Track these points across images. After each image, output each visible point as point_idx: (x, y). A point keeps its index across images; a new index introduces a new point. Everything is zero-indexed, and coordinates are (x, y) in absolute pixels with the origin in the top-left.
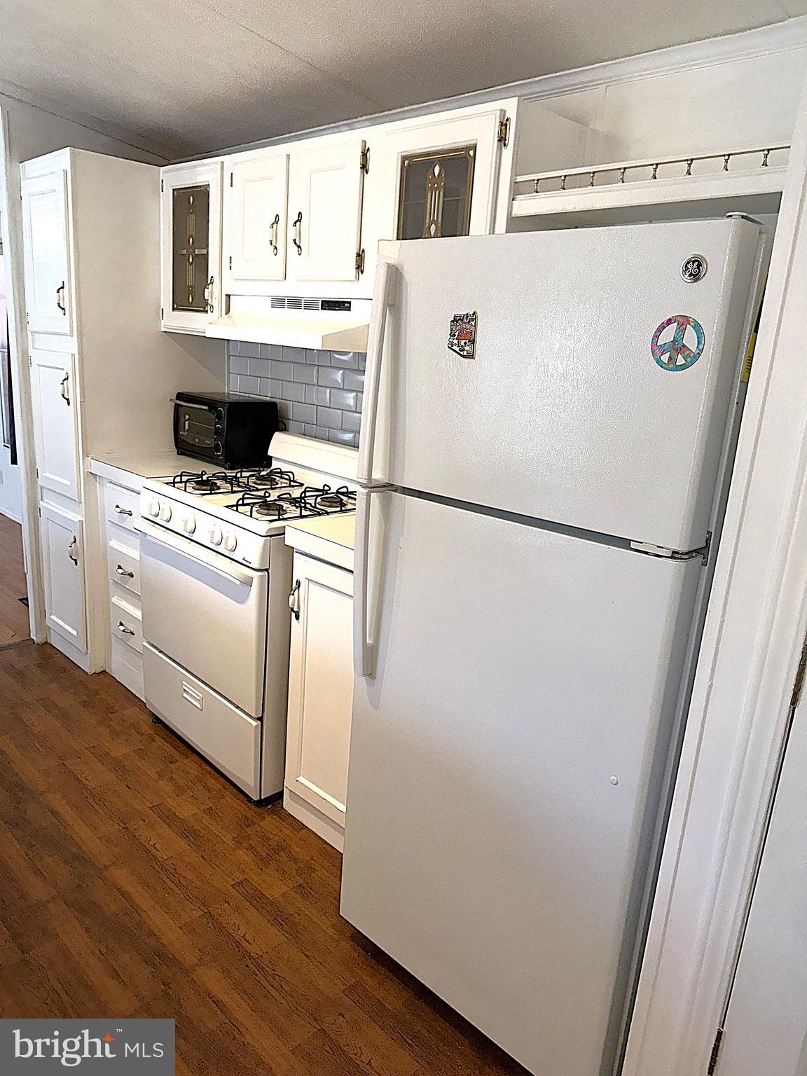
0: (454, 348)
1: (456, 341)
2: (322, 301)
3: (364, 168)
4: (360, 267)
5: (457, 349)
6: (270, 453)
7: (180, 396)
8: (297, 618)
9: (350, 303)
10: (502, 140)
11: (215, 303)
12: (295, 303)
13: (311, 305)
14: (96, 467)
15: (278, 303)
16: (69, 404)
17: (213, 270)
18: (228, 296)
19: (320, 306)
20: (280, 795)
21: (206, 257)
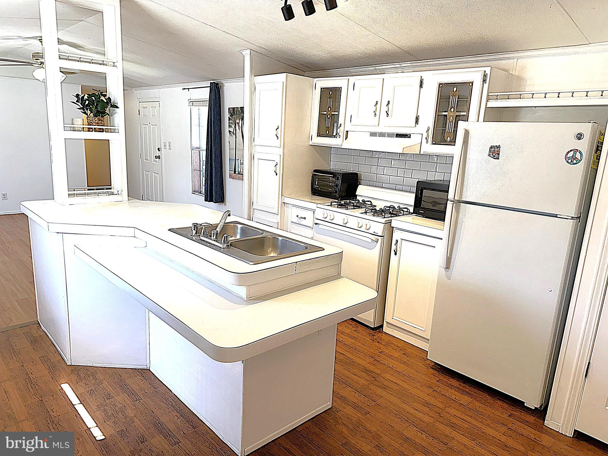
0: (491, 156)
1: (491, 154)
2: (396, 134)
3: (421, 86)
4: (417, 122)
5: (492, 156)
6: (356, 194)
7: (315, 171)
8: (396, 254)
9: (410, 135)
10: (484, 81)
11: (341, 134)
12: (382, 135)
13: (390, 135)
14: (287, 200)
15: (373, 134)
16: (277, 175)
17: (341, 121)
18: (347, 131)
19: (395, 136)
20: (382, 326)
21: (338, 115)
